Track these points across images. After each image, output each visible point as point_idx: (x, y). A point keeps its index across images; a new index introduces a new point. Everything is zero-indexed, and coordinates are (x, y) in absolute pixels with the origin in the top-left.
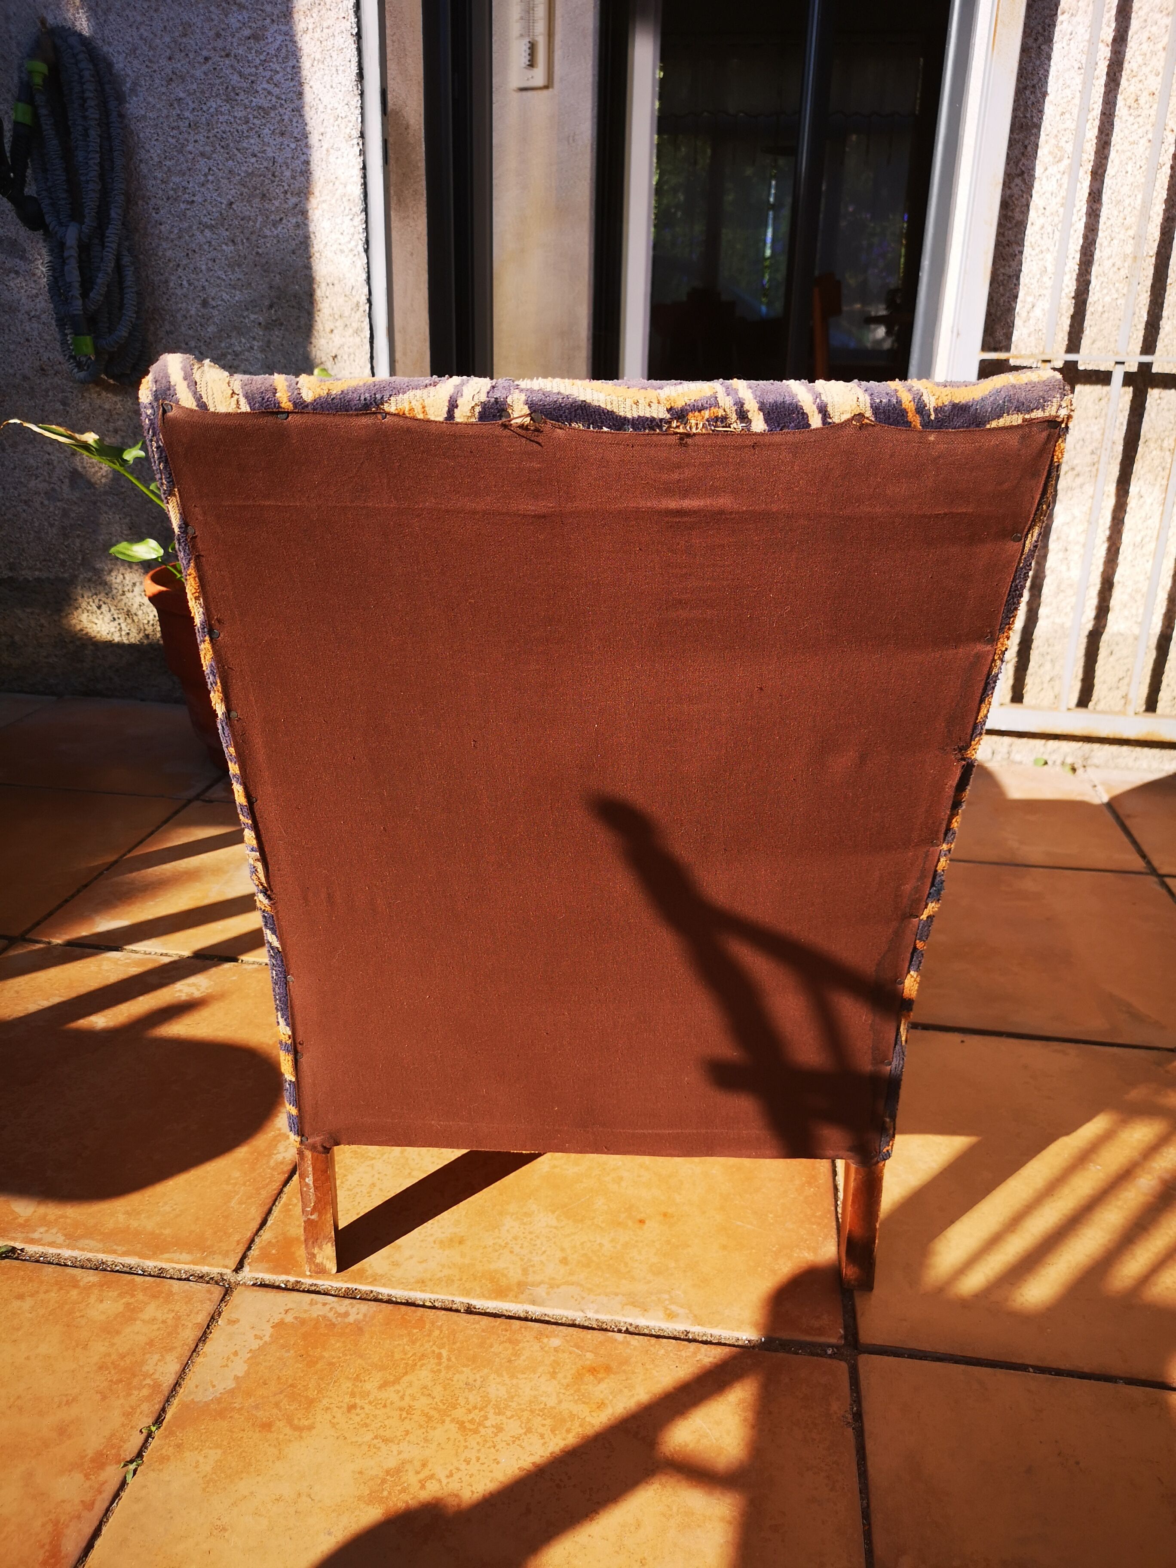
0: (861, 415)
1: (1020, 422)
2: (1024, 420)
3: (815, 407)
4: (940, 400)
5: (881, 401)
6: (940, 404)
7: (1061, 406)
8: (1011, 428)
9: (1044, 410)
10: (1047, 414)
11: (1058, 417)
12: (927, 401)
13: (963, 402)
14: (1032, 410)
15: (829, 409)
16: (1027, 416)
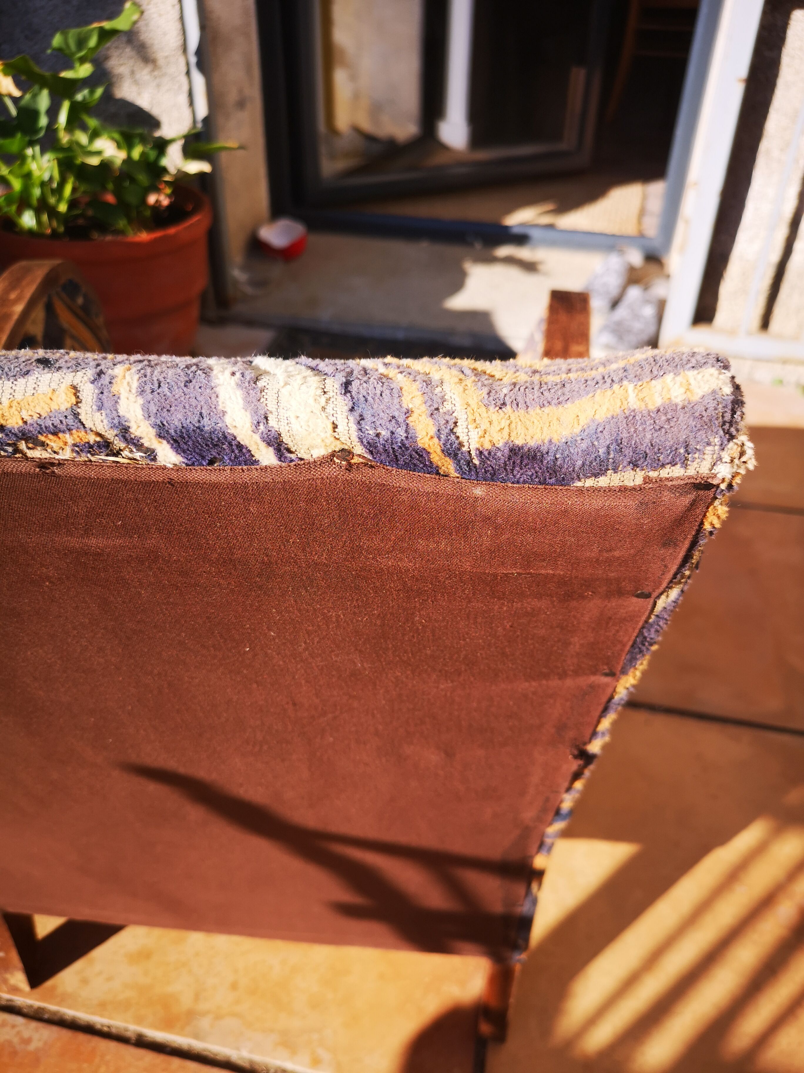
0: (346, 453)
1: (639, 480)
2: (647, 480)
3: (257, 437)
4: (487, 437)
5: (378, 435)
6: (488, 446)
7: (720, 459)
8: (623, 490)
9: (685, 465)
10: (691, 472)
11: (715, 476)
12: (463, 438)
13: (532, 443)
14: (663, 466)
15: (286, 439)
16: (653, 474)
